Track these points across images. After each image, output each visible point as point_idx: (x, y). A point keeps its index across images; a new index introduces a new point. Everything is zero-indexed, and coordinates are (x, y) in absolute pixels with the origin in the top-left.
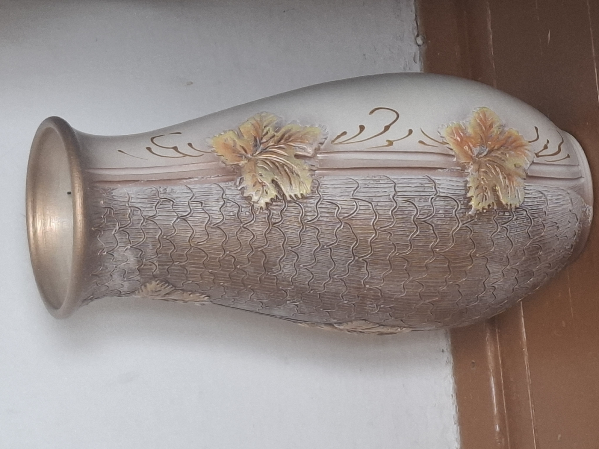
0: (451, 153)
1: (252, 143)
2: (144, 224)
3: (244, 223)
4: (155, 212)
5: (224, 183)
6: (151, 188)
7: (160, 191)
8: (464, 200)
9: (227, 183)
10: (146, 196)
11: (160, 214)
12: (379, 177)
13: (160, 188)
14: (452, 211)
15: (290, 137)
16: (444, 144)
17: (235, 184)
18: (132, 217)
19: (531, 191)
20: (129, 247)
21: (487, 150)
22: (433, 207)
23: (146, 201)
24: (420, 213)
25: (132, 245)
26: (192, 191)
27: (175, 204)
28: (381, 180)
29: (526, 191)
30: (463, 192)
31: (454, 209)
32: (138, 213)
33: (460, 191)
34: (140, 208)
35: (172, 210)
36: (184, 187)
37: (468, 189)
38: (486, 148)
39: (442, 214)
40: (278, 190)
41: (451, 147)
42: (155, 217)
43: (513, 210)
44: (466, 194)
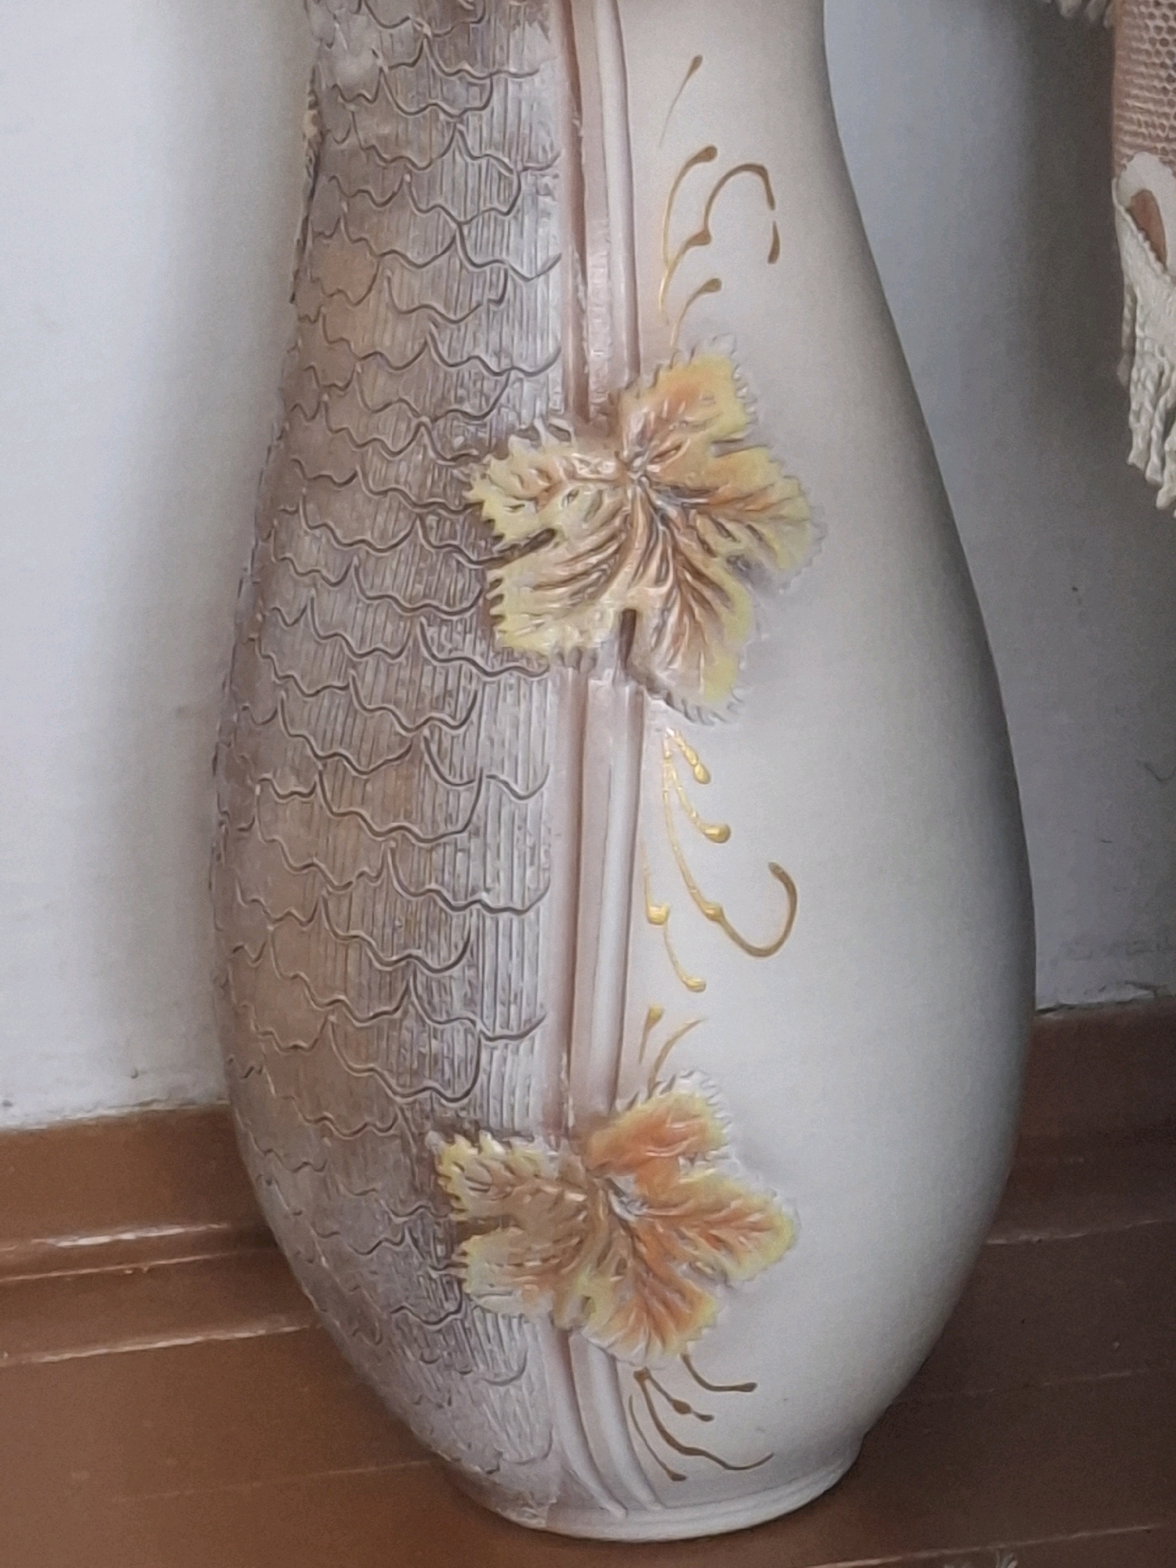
0: (620, 1104)
1: (690, 480)
2: (442, 116)
3: (430, 425)
4: (476, 153)
5: (559, 380)
6: (552, 146)
7: (543, 176)
8: (470, 1122)
9: (559, 389)
10: (527, 132)
11: (470, 168)
12: (547, 866)
13: (556, 176)
14: (436, 1081)
15: (703, 602)
16: (649, 1086)
17: (554, 413)
18: (460, 79)
19: (517, 1336)
20: (380, 62)
21: (630, 1218)
22: (449, 1021)
23: (511, 129)
24: (432, 979)
25: (386, 70)
26: (538, 276)
27: (500, 217)
28: (534, 868)
29: (515, 1322)
30: (493, 1122)
31: (442, 1086)
32: (475, 99)
33: (495, 1113)
34: (488, 109)
35: (482, 208)
36: (553, 253)
37: (505, 1140)
38: (636, 1215)
39: (427, 1047)
40: (523, 543)
41: (639, 1106)
42: (460, 152)
43: (453, 1271)
44: (489, 1129)
